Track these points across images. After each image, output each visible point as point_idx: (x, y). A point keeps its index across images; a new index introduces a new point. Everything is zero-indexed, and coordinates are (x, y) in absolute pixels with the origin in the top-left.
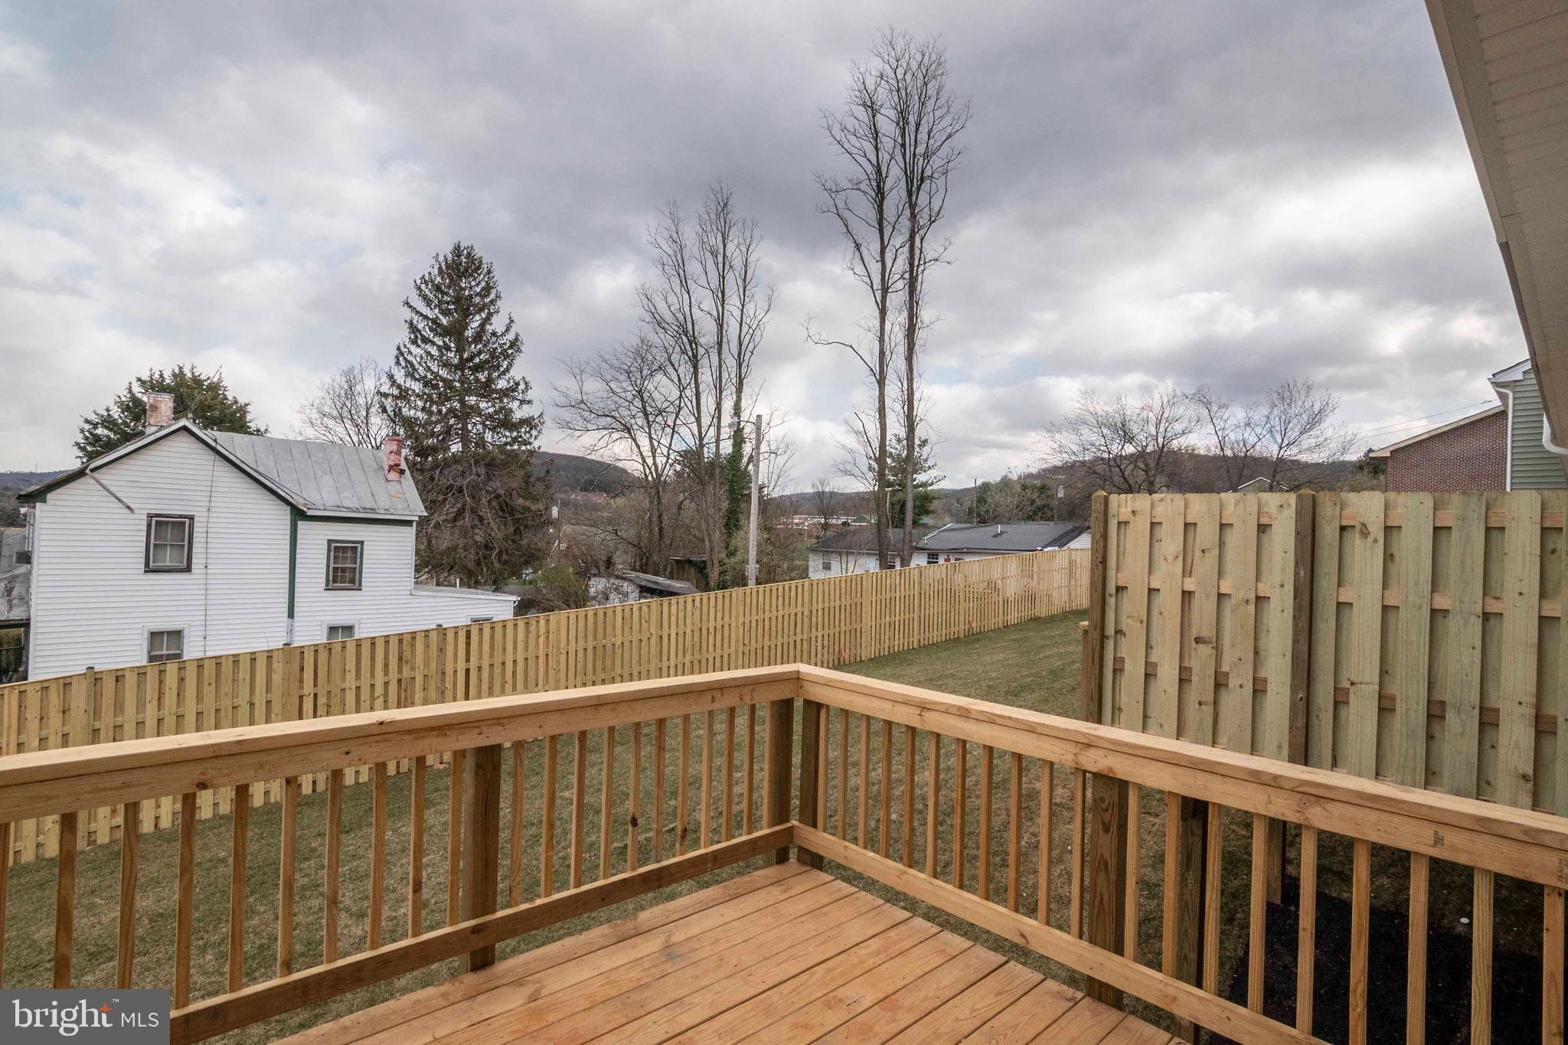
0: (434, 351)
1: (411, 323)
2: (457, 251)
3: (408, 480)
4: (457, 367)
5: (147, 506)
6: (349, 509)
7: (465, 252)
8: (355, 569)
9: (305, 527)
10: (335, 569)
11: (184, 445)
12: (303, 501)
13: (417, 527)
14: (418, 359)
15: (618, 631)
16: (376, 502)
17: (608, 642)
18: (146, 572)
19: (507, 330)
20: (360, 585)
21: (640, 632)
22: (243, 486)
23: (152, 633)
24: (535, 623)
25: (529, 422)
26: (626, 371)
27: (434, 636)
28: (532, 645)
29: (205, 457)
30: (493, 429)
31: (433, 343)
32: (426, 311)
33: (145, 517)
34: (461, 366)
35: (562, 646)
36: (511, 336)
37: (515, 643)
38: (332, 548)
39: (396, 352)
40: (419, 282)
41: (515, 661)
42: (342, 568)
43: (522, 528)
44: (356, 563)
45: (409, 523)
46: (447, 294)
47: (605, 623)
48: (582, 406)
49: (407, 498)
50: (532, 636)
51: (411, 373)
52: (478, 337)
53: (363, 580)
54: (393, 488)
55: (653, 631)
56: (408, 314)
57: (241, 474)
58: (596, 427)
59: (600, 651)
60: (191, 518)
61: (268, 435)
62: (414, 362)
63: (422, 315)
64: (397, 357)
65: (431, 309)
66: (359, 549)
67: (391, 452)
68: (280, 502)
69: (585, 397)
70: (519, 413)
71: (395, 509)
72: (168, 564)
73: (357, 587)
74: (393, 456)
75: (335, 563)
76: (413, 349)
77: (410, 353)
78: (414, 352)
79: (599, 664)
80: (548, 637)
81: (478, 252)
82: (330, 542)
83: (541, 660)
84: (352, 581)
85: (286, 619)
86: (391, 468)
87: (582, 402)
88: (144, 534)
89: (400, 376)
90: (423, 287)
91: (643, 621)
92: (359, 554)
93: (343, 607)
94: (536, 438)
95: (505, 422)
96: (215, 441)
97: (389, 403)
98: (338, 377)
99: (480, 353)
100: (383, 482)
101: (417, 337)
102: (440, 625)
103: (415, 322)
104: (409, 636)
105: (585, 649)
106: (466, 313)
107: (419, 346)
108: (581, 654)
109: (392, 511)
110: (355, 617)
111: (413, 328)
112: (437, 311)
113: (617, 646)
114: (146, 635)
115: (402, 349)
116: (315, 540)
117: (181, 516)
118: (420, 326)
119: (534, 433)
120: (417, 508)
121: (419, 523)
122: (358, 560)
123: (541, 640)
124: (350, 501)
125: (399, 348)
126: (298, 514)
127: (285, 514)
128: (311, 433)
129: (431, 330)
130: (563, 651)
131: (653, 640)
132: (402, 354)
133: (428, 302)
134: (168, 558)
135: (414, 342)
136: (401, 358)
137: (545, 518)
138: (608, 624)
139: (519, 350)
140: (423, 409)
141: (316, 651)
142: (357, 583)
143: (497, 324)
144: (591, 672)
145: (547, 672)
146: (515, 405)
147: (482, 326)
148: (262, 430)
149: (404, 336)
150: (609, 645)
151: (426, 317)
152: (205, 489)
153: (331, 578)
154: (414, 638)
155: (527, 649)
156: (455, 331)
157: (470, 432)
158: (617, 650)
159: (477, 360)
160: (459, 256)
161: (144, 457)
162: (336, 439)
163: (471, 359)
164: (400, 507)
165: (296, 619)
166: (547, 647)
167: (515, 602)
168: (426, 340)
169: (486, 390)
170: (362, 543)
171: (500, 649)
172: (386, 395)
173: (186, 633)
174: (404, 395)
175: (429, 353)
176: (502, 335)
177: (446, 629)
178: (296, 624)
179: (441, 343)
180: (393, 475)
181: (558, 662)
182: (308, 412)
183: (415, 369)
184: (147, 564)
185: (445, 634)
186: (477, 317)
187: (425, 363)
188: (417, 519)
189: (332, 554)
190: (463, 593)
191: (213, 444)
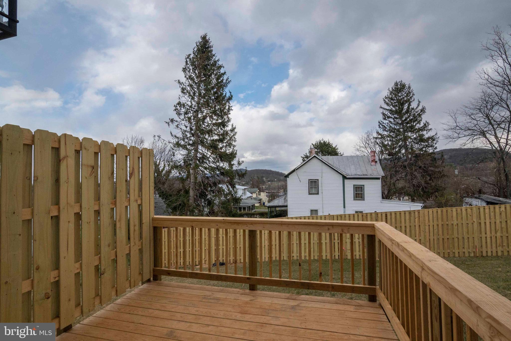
0: (392, 120)
1: (383, 113)
2: (396, 84)
3: (378, 165)
4: (400, 124)
5: (308, 177)
6: (359, 175)
7: (399, 83)
8: (362, 194)
9: (346, 181)
10: (356, 194)
11: (316, 161)
12: (345, 174)
13: (381, 180)
14: (386, 124)
15: (455, 218)
16: (367, 172)
17: (450, 223)
18: (309, 194)
19: (418, 105)
20: (364, 199)
21: (467, 219)
22: (330, 170)
23: (311, 210)
24: (413, 213)
25: (432, 138)
26: (479, 109)
27: (374, 215)
28: (412, 221)
29: (320, 163)
30: (417, 143)
31: (391, 117)
32: (388, 108)
33: (308, 180)
34: (402, 124)
35: (426, 223)
36: (420, 108)
37: (405, 220)
38: (355, 187)
39: (378, 124)
40: (384, 98)
41: (405, 227)
42: (358, 193)
43: (433, 178)
44: (362, 192)
45: (378, 179)
46: (394, 100)
47: (447, 215)
48: (457, 128)
49: (378, 171)
50: (412, 218)
51: (385, 129)
52: (407, 111)
53: (365, 197)
54: (373, 167)
55: (475, 220)
56: (382, 110)
57: (329, 167)
58: (464, 135)
59: (445, 226)
60: (318, 180)
61: (344, 155)
62: (385, 125)
63: (386, 109)
64: (379, 125)
65: (389, 106)
66: (363, 188)
67: (372, 156)
68: (339, 174)
69: (458, 124)
70: (426, 135)
71: (373, 174)
72: (313, 192)
73: (363, 199)
74: (373, 157)
75: (356, 192)
76: (385, 121)
77: (383, 123)
78: (385, 122)
79: (445, 231)
80: (419, 219)
81: (403, 82)
82: (354, 185)
83: (417, 227)
84: (362, 197)
85: (343, 208)
86: (372, 161)
87: (457, 126)
88: (308, 184)
89: (381, 131)
90: (386, 100)
91: (469, 215)
92: (363, 189)
93: (359, 206)
94: (436, 144)
95: (421, 139)
96: (322, 159)
97: (378, 141)
98: (364, 135)
99: (409, 116)
100: (370, 166)
101: (385, 117)
102: (376, 212)
103: (384, 112)
104: (365, 214)
105: (438, 225)
106: (402, 104)
107: (386, 120)
108: (436, 227)
109: (372, 175)
110: (363, 209)
111: (384, 114)
112: (391, 107)
113: (454, 225)
114: (310, 211)
115: (380, 122)
116: (350, 185)
117: (316, 180)
118: (386, 113)
119: (435, 142)
120: (381, 173)
121: (382, 179)
122: (363, 191)
123: (417, 220)
124: (359, 173)
125: (379, 122)
126: (344, 178)
127: (341, 178)
128: (358, 153)
129: (390, 113)
130: (427, 225)
131: (475, 224)
132: (381, 124)
133: (388, 104)
134: (314, 191)
135: (385, 119)
136: (381, 126)
137: (442, 174)
138: (449, 215)
139: (424, 112)
140: (390, 140)
141: (337, 217)
142: (363, 198)
143: (414, 105)
144: (441, 235)
145: (420, 232)
146: (425, 132)
147: (408, 107)
148: (342, 154)
149: (381, 118)
150: (450, 224)
151: (388, 110)
152: (320, 172)
153: (355, 197)
154: (367, 215)
155: (410, 222)
156: (399, 113)
157: (408, 145)
158: (454, 227)
159: (408, 120)
160: (397, 86)
161: (305, 166)
162: (365, 154)
163: (406, 119)
164: (375, 173)
165: (346, 208)
166: (419, 222)
167: (422, 206)
168: (389, 117)
169: (412, 129)
170: (364, 185)
171: (399, 221)
172: (376, 138)
173: (318, 211)
174: (383, 137)
175: (390, 122)
176: (416, 108)
177: (378, 213)
178: (346, 210)
179: (393, 117)
180: (373, 163)
181: (425, 229)
182: (356, 147)
183: (386, 128)
184: (309, 192)
185: (378, 215)
186: (406, 104)
187: (389, 125)
188: (381, 177)
189: (355, 189)
190: (403, 202)
191: (321, 160)
